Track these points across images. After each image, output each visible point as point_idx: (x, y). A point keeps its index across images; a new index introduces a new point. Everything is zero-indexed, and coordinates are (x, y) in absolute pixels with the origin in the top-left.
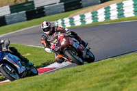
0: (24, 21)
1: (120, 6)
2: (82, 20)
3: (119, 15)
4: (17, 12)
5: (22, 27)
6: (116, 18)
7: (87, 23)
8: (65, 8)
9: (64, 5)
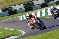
0: (8, 16)
1: (46, 10)
3: (46, 14)
4: (5, 12)
5: (7, 18)
6: (45, 16)
8: (25, 10)
9: (25, 9)
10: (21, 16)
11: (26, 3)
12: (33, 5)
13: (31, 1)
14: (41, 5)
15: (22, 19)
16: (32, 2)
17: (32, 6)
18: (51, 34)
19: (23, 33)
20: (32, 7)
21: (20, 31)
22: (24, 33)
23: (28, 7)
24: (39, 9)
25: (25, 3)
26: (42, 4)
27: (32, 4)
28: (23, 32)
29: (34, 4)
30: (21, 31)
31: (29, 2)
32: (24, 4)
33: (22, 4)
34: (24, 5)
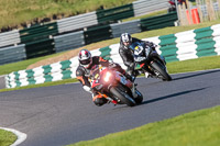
2: (47, 74)
7: (53, 80)
8: (27, 52)
9: (26, 47)
10: (12, 76)
11: (29, 26)
12: (55, 32)
13: (46, 20)
14: (85, 33)
15: (14, 85)
16: (53, 21)
17: (51, 37)
18: (122, 139)
19: (17, 138)
20: (53, 40)
21: (9, 130)
22: (22, 137)
23: (36, 39)
24: (77, 47)
25: (25, 25)
26: (88, 28)
27: (51, 28)
28: (17, 133)
29: (60, 30)
30: (13, 131)
31: (42, 21)
32: (22, 28)
33: (16, 28)
34: (20, 32)
